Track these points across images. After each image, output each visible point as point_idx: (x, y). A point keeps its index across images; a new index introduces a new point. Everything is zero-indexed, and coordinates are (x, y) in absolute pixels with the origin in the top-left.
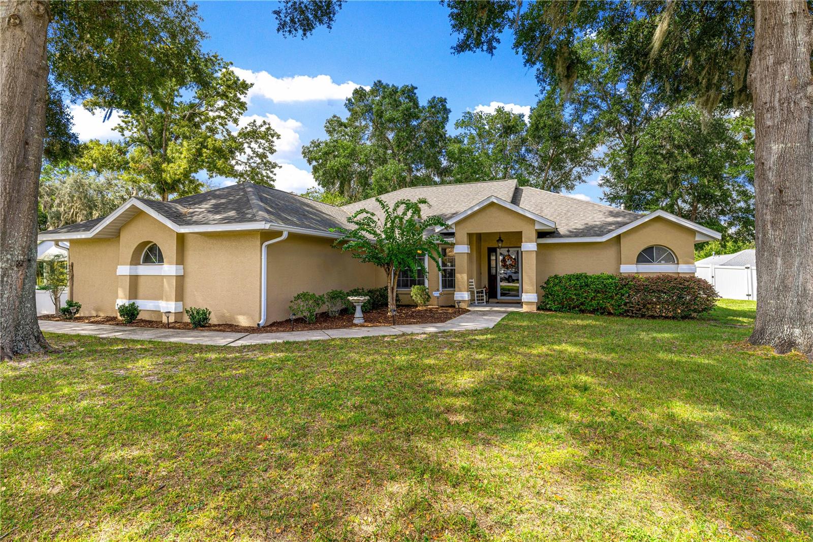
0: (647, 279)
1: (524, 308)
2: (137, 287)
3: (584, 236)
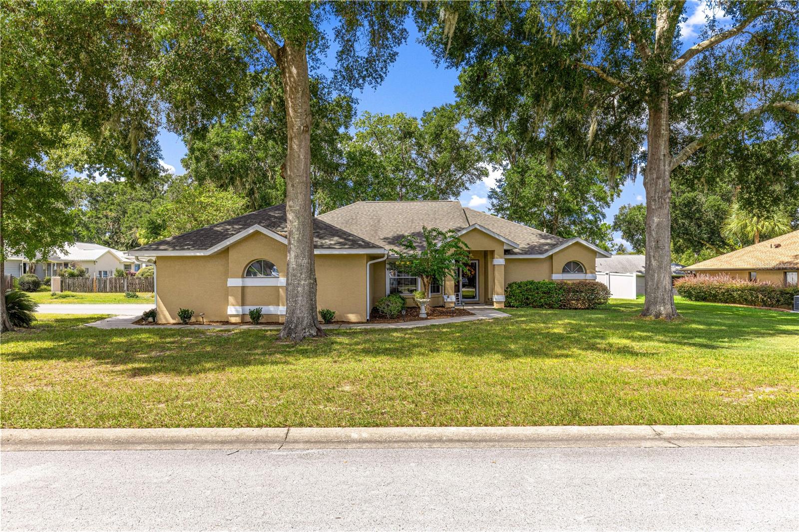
0: (574, 284)
1: (496, 306)
2: (243, 295)
3: (531, 254)
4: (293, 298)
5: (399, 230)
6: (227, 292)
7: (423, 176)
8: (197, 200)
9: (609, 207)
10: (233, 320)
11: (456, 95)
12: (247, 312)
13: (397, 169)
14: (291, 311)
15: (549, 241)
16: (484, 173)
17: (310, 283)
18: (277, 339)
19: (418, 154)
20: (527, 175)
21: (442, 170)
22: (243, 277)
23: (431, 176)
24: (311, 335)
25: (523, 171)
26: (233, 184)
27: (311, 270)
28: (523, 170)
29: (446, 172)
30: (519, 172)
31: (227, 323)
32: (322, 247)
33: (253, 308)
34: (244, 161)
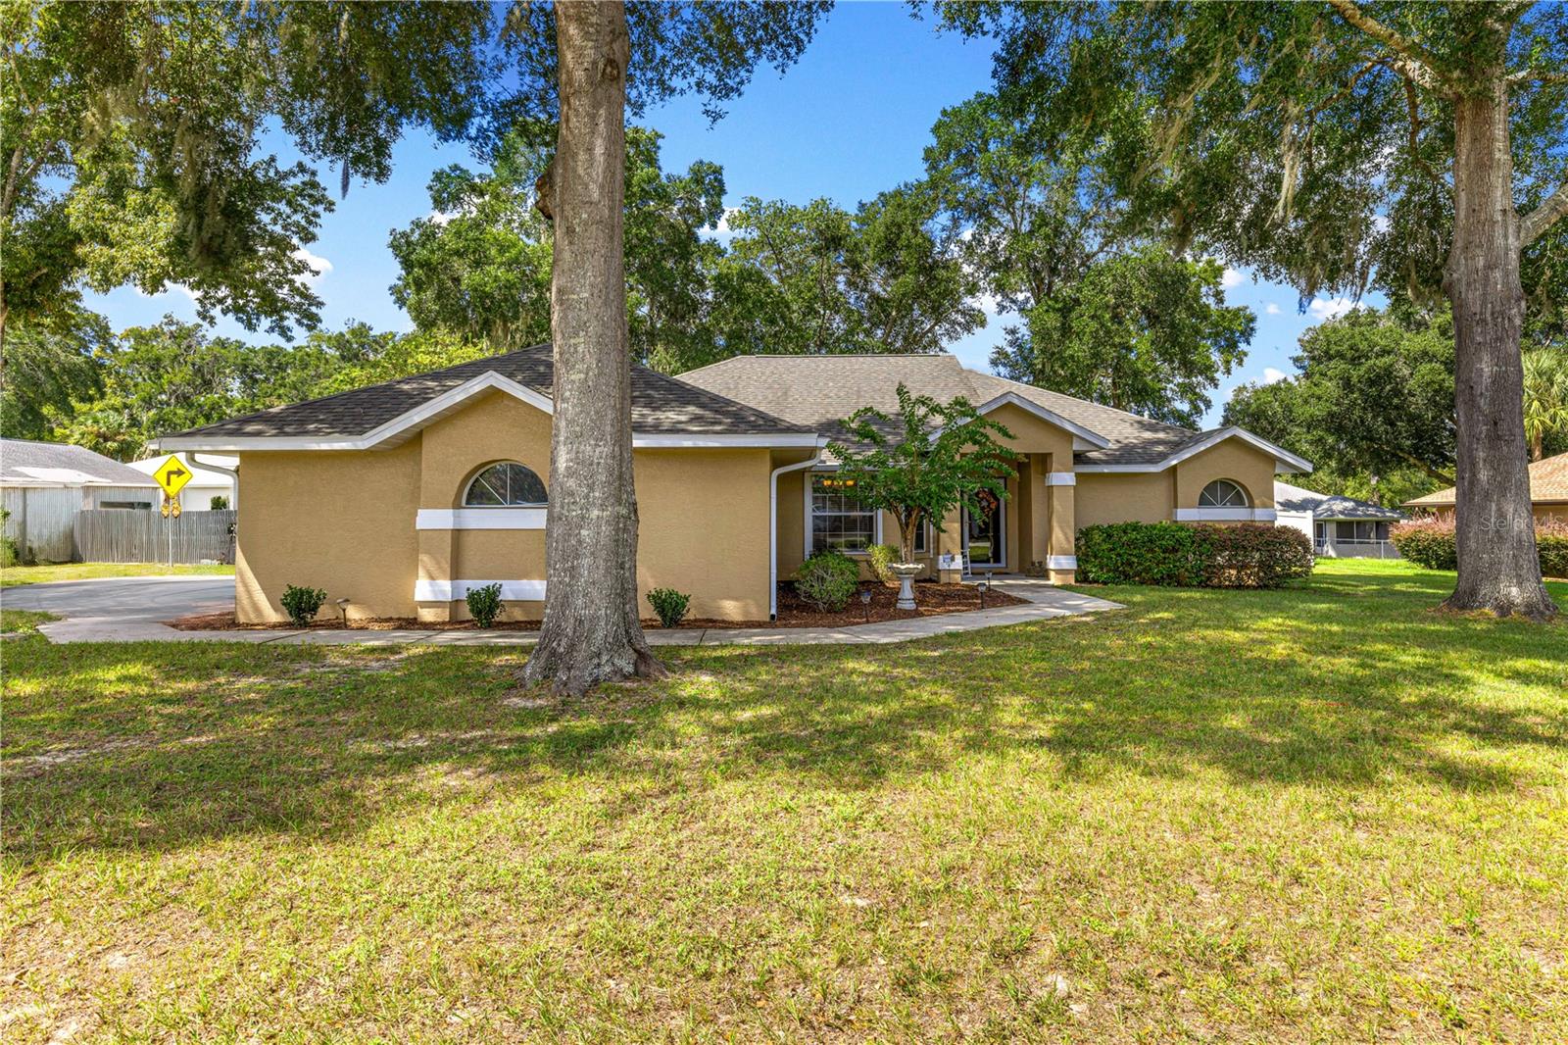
0: (1233, 529)
1: (1054, 579)
2: (457, 551)
3: (1128, 462)
4: (565, 560)
5: (831, 409)
6: (415, 543)
7: (860, 322)
8: (410, 361)
9: (1216, 386)
10: (427, 615)
11: (926, 166)
12: (464, 596)
13: (810, 311)
14: (561, 599)
15: (1161, 435)
16: (976, 320)
17: (618, 517)
18: (512, 687)
19: (850, 283)
20: (1073, 315)
21: (899, 311)
22: (457, 506)
23: (876, 325)
24: (617, 671)
25: (1066, 309)
26: (488, 335)
27: (620, 477)
28: (1065, 307)
29: (904, 317)
30: (1059, 310)
31: (411, 623)
32: (656, 429)
33: (478, 585)
34: (509, 286)
